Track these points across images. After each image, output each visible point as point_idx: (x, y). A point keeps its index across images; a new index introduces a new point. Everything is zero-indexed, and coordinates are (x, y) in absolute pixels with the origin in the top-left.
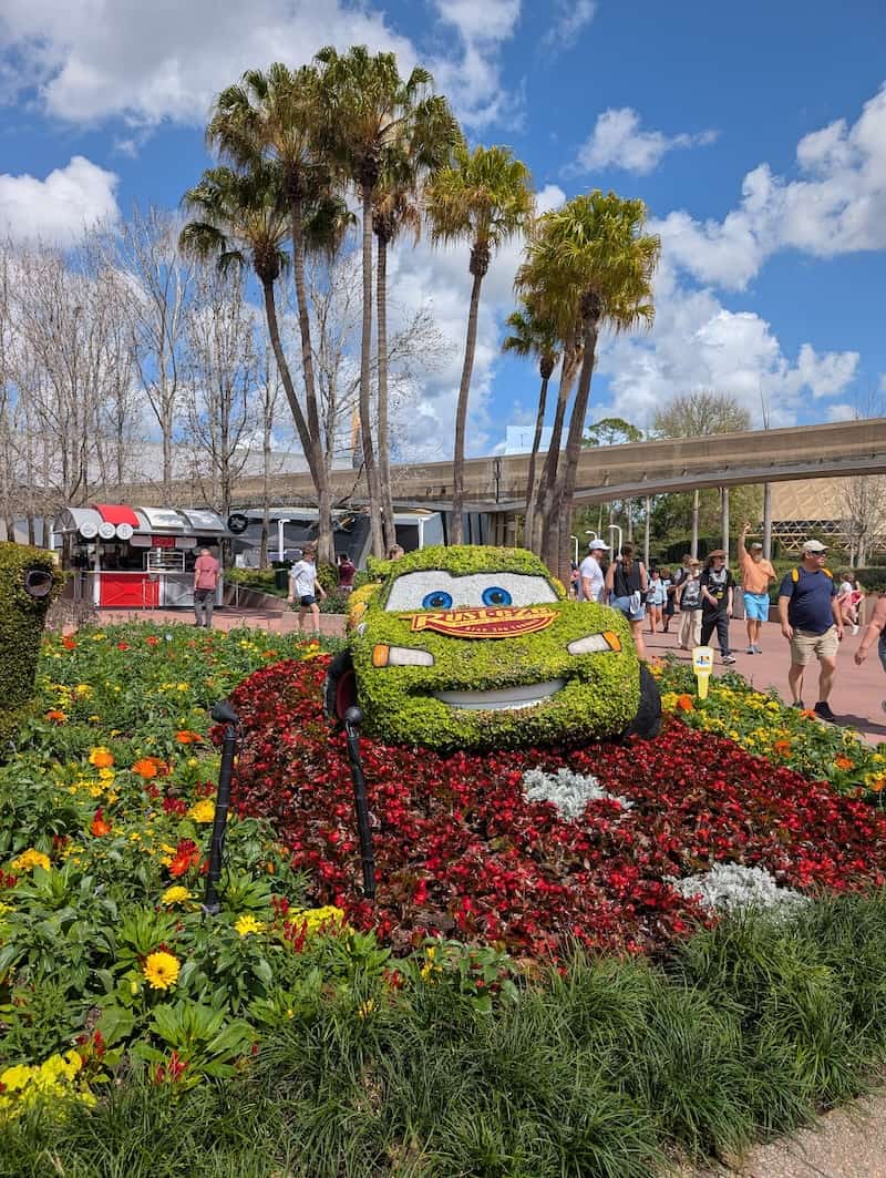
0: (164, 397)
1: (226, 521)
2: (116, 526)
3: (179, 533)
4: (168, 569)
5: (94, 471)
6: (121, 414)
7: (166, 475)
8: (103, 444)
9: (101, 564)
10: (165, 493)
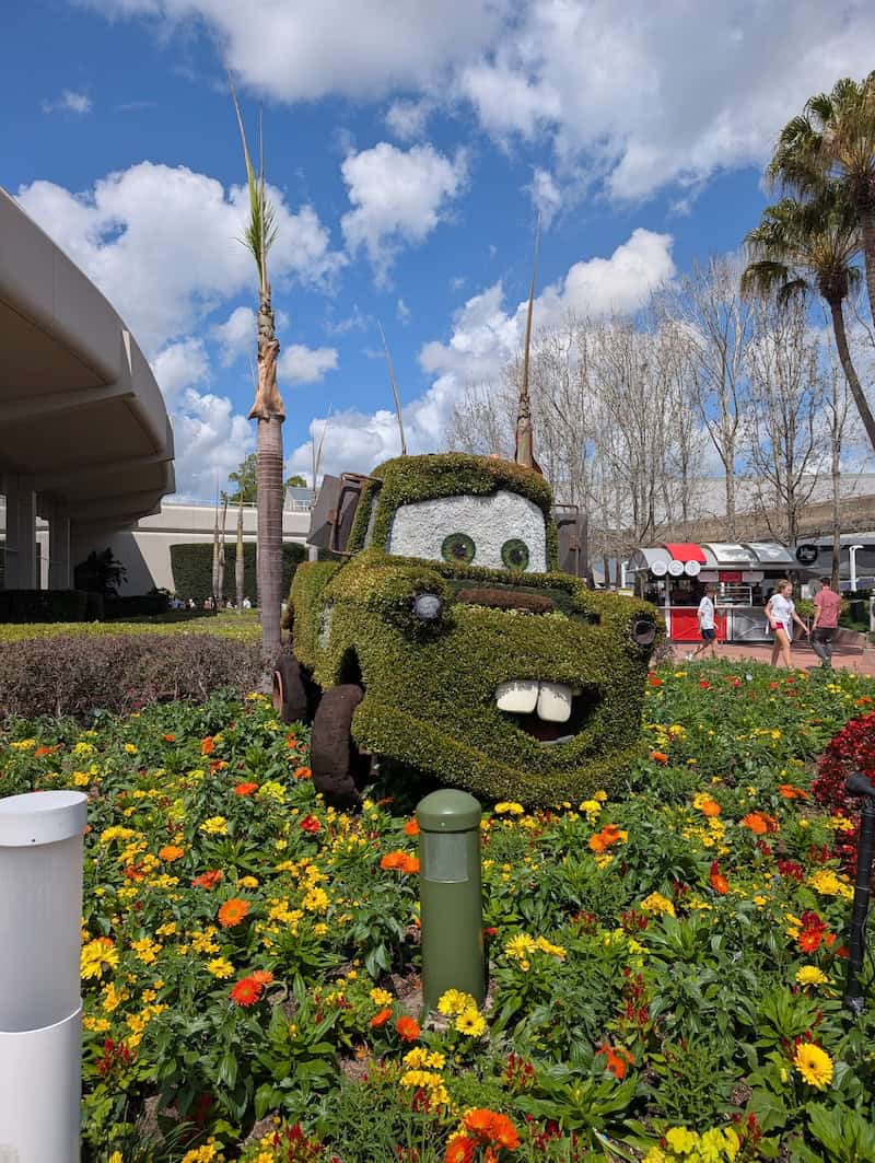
0: (726, 435)
1: (795, 552)
2: (684, 563)
3: (746, 567)
4: (735, 603)
5: (660, 513)
6: (685, 456)
7: (730, 509)
8: (668, 486)
9: (671, 600)
10: (728, 528)
